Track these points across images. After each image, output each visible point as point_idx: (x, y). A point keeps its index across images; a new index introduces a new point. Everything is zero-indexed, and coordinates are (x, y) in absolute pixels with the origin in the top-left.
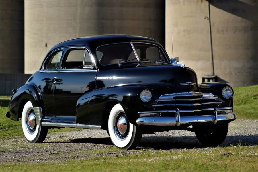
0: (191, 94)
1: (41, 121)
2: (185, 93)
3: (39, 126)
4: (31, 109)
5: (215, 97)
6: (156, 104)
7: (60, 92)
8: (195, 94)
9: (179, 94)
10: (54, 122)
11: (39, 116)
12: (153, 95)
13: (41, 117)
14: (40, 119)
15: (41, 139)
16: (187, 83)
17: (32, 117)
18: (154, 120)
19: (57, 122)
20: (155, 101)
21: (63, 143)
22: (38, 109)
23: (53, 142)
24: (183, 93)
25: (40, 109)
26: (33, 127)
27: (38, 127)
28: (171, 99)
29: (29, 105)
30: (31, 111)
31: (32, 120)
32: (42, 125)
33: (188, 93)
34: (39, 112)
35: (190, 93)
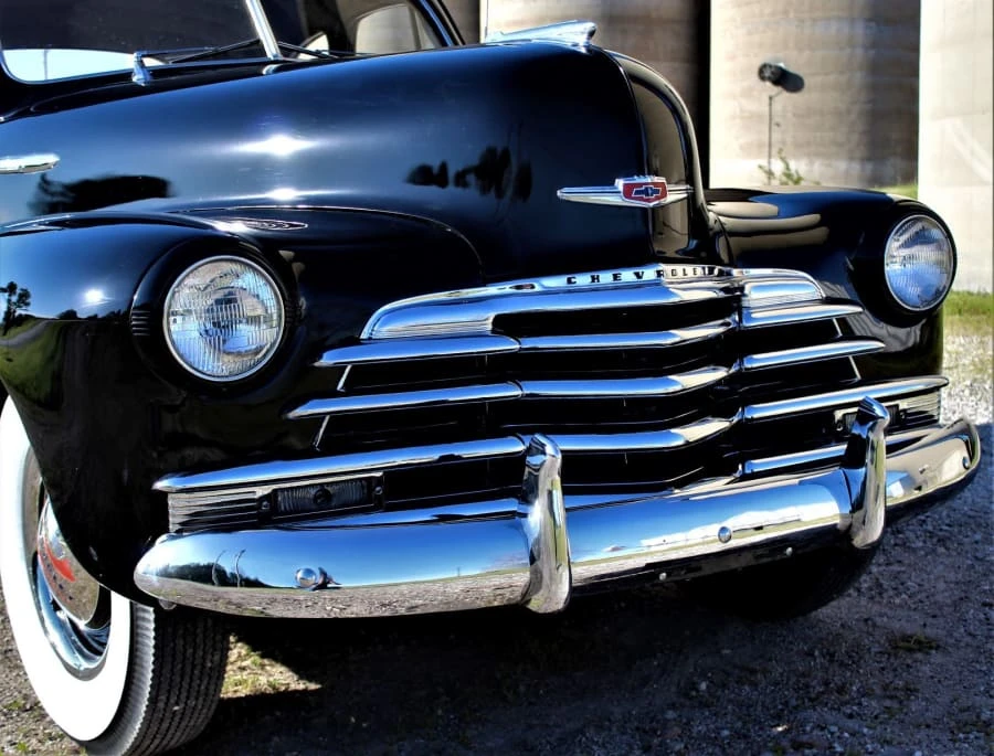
0: (656, 286)
2: (606, 278)
5: (829, 301)
6: (332, 394)
8: (688, 283)
9: (550, 292)
12: (303, 302)
16: (621, 186)
20: (327, 360)
24: (583, 280)
28: (480, 336)
33: (627, 276)
35: (649, 274)
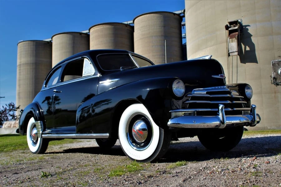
1: (42, 134)
2: (220, 87)
3: (41, 139)
4: (34, 124)
6: (189, 101)
7: (59, 111)
9: (212, 89)
10: (54, 134)
11: (40, 129)
13: (42, 130)
14: (41, 132)
15: (43, 150)
16: (220, 75)
17: (35, 131)
18: (194, 121)
19: (57, 134)
20: (188, 96)
21: (62, 154)
22: (39, 123)
23: (53, 153)
24: (217, 88)
25: (41, 123)
26: (36, 139)
27: (39, 139)
28: (204, 94)
29: (32, 121)
30: (34, 126)
31: (35, 134)
32: (43, 138)
34: (40, 125)
35: (225, 87)
